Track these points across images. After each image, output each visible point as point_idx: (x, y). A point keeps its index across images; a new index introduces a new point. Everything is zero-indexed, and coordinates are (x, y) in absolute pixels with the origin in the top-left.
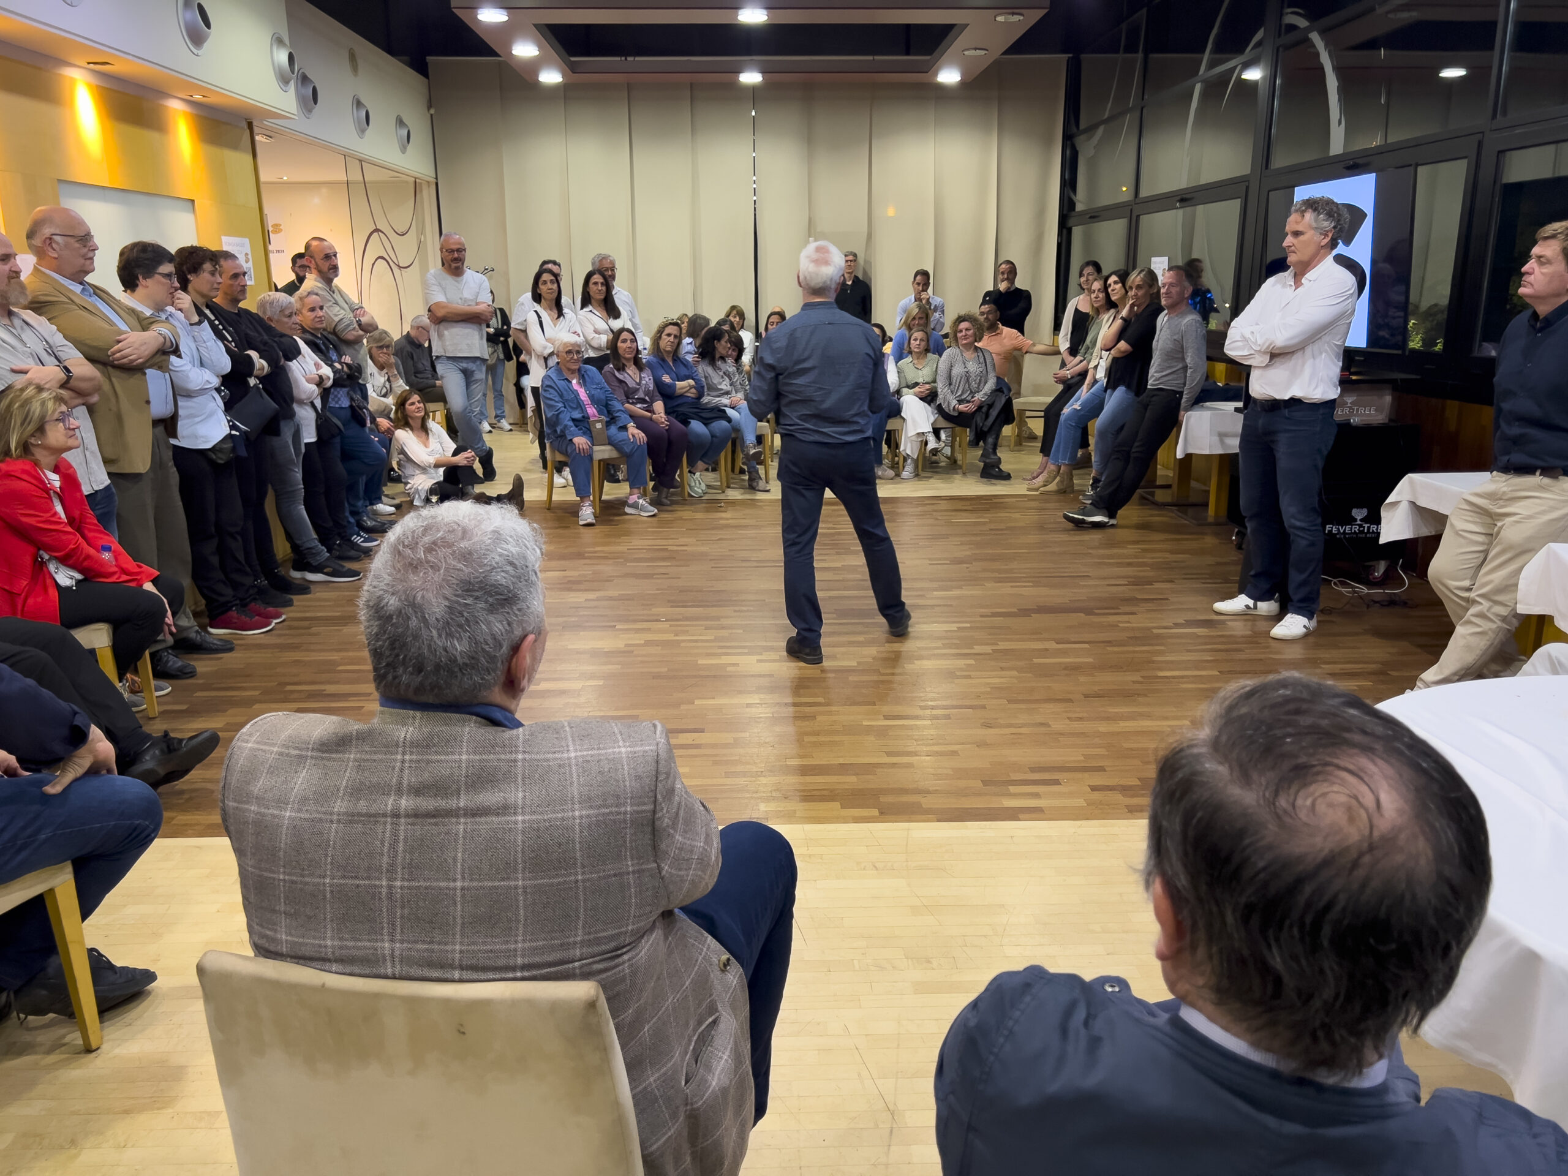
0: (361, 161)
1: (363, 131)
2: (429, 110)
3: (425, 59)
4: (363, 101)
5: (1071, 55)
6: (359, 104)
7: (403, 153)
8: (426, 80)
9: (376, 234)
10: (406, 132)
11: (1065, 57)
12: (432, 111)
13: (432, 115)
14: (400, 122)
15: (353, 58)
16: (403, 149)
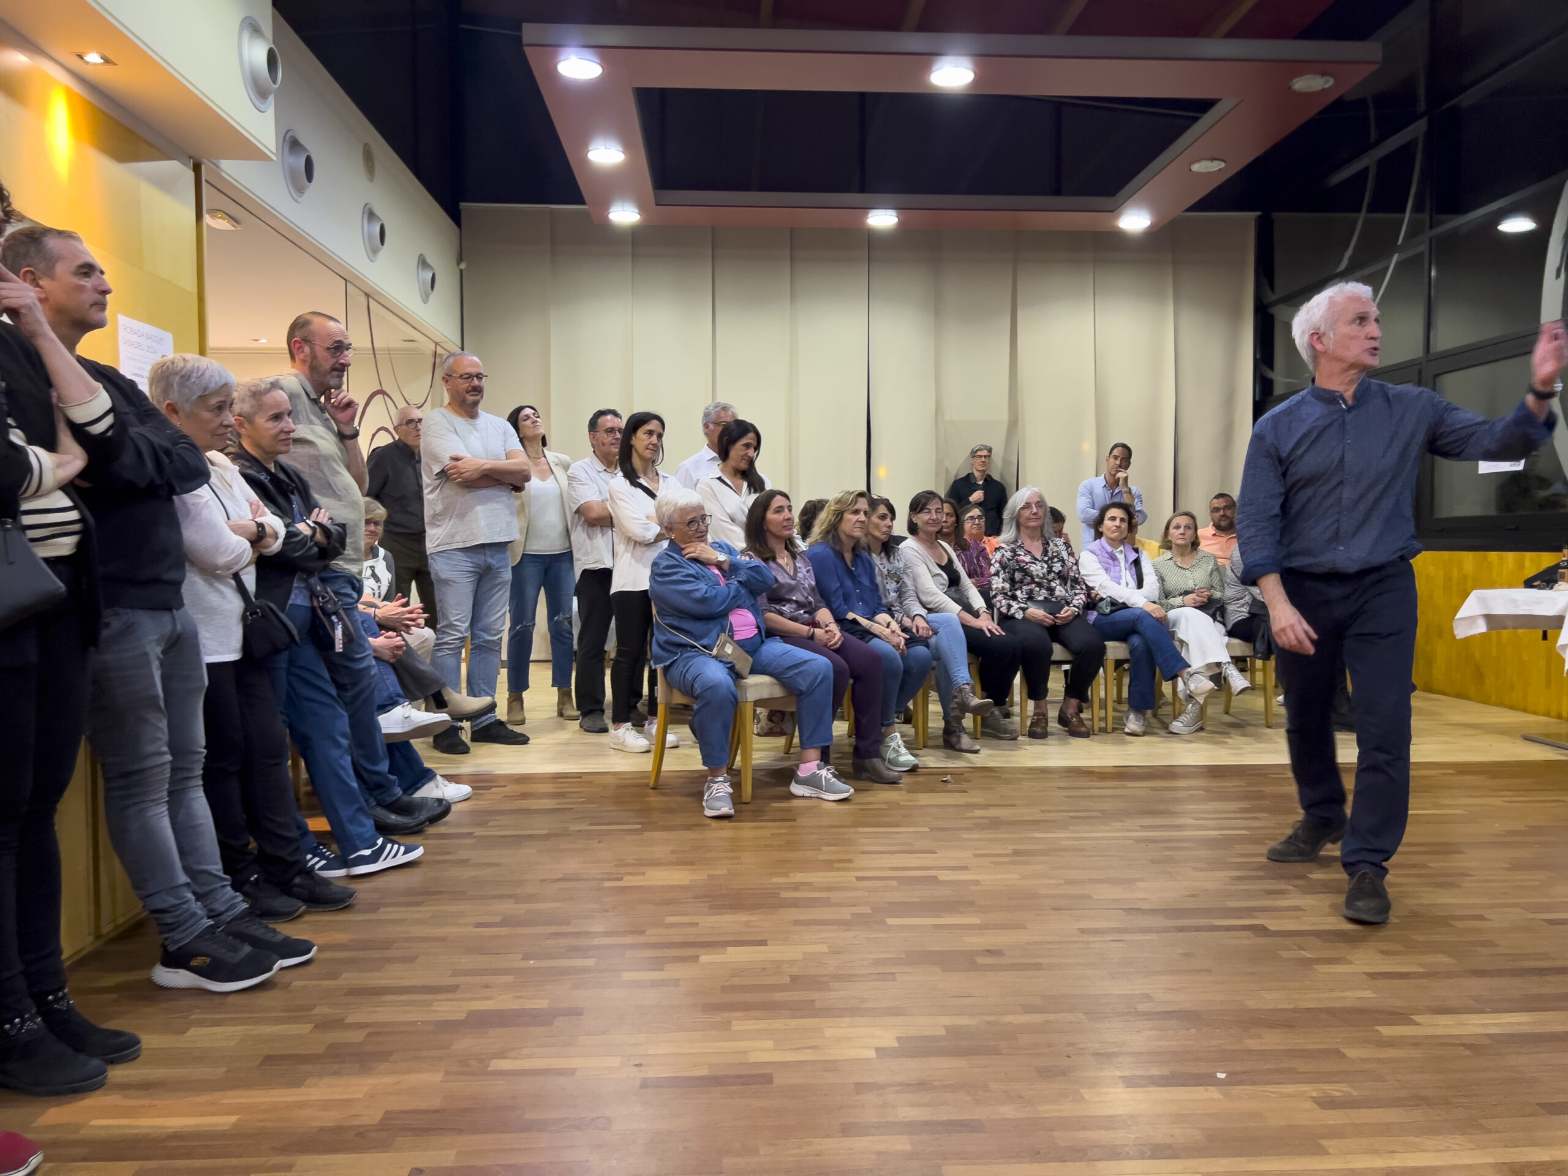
0: (367, 295)
1: (375, 251)
2: (458, 264)
3: (458, 206)
4: (377, 212)
5: (1259, 213)
6: (371, 215)
7: (425, 302)
8: (456, 229)
9: (379, 397)
10: (430, 275)
11: (1251, 216)
12: (463, 266)
13: (461, 271)
14: (423, 263)
15: (368, 157)
16: (425, 298)
